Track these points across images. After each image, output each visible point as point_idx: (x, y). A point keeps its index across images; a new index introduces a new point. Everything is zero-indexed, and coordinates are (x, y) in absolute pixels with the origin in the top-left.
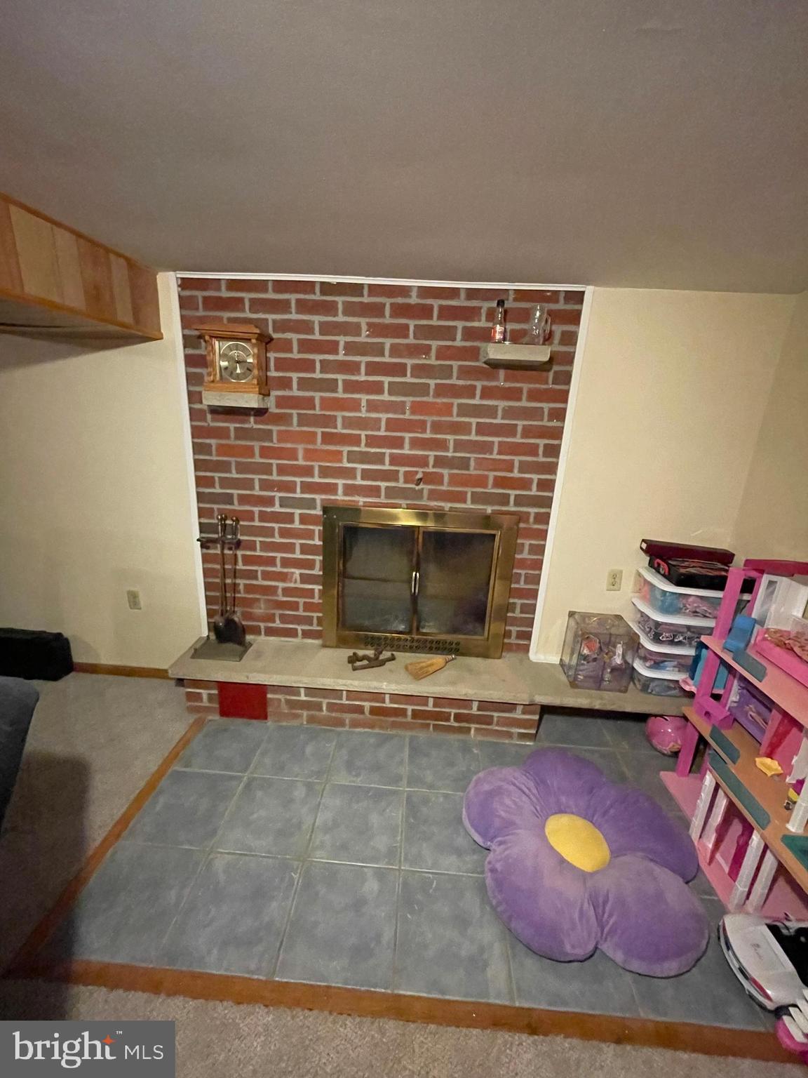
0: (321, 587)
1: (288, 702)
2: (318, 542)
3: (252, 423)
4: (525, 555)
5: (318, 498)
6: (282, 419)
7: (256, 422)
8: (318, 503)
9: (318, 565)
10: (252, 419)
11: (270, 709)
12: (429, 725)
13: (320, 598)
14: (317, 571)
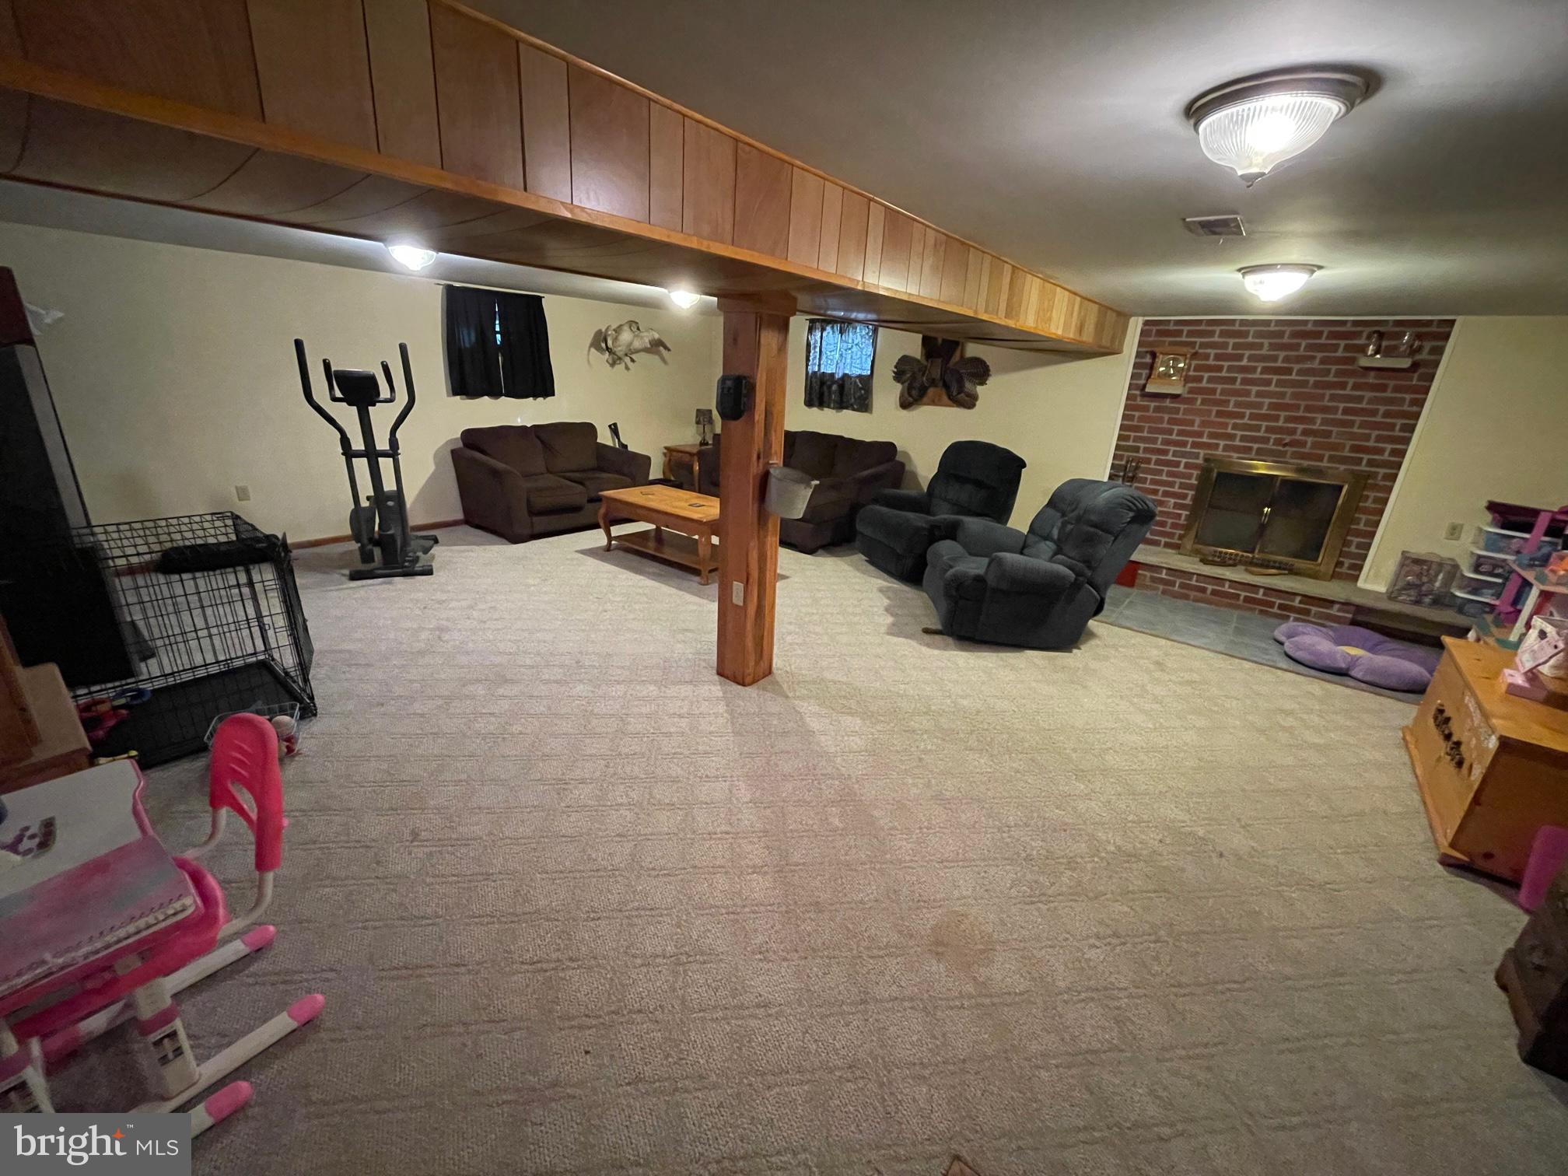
0: (1188, 513)
1: (1151, 577)
2: (1194, 482)
3: (1168, 403)
4: (1369, 504)
5: (1202, 452)
6: (1191, 401)
7: (1170, 403)
8: (1201, 455)
9: (1189, 498)
10: (1168, 400)
11: (1137, 581)
12: (1255, 609)
13: (1185, 520)
14: (1188, 501)
